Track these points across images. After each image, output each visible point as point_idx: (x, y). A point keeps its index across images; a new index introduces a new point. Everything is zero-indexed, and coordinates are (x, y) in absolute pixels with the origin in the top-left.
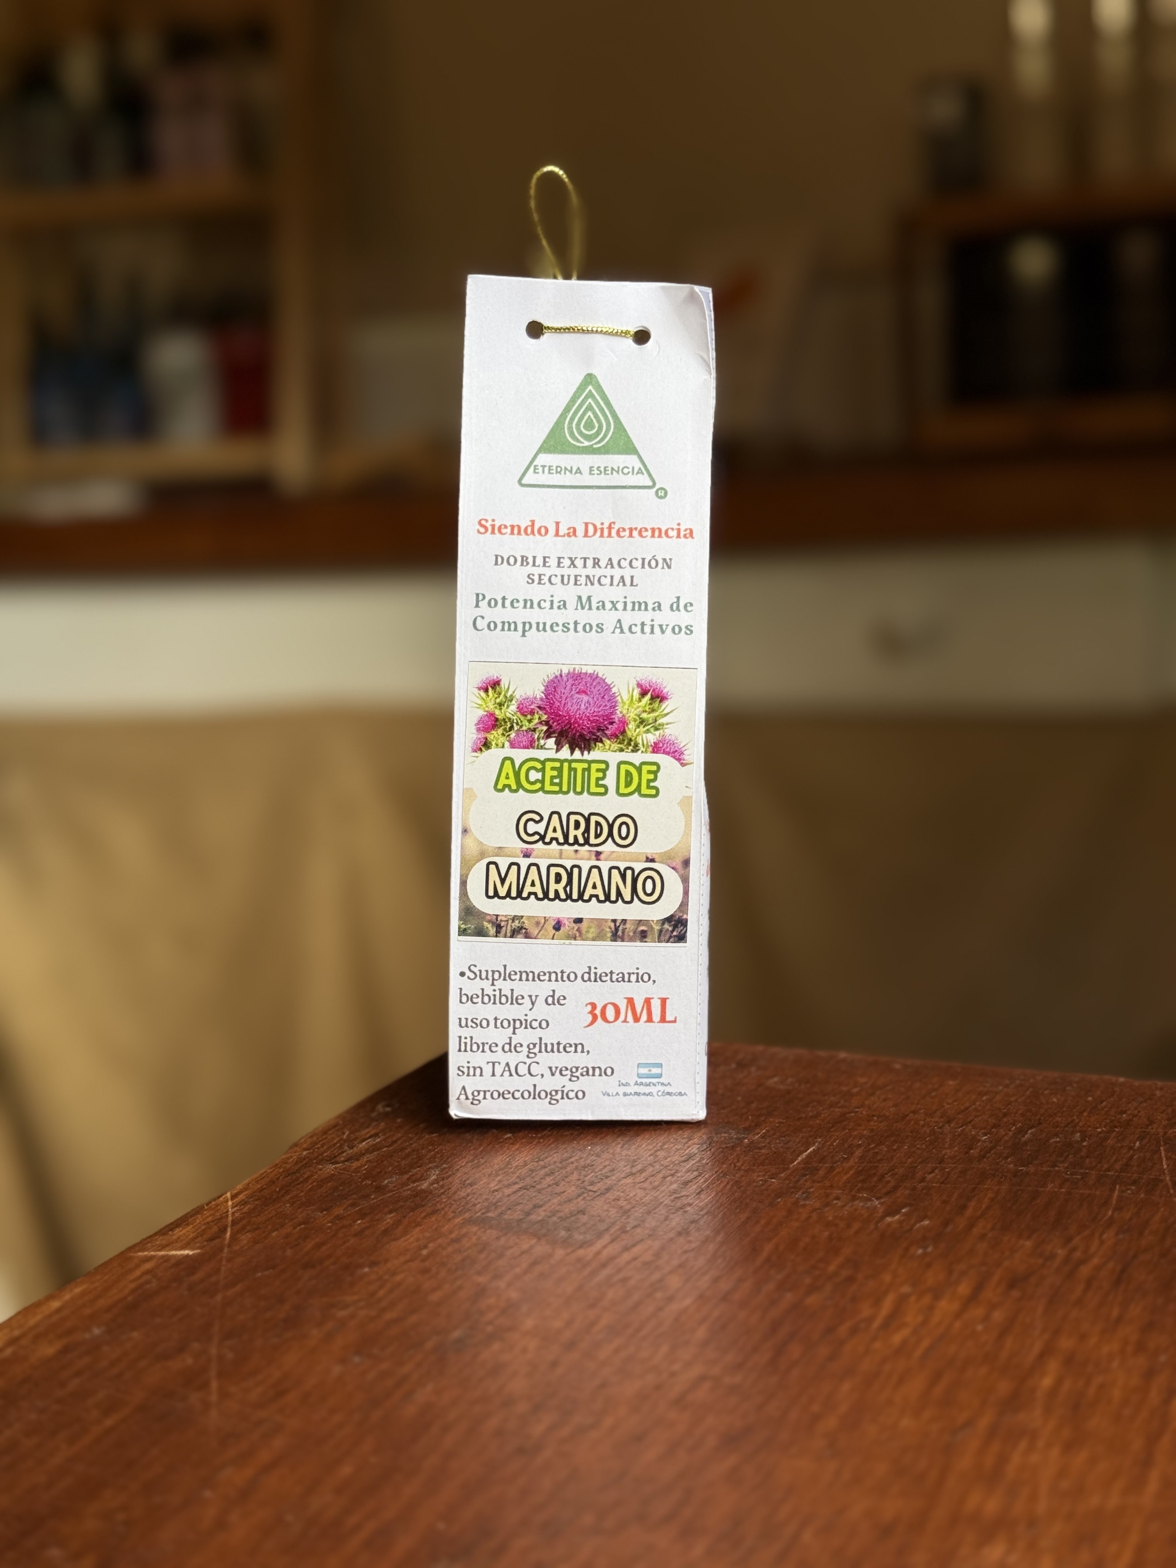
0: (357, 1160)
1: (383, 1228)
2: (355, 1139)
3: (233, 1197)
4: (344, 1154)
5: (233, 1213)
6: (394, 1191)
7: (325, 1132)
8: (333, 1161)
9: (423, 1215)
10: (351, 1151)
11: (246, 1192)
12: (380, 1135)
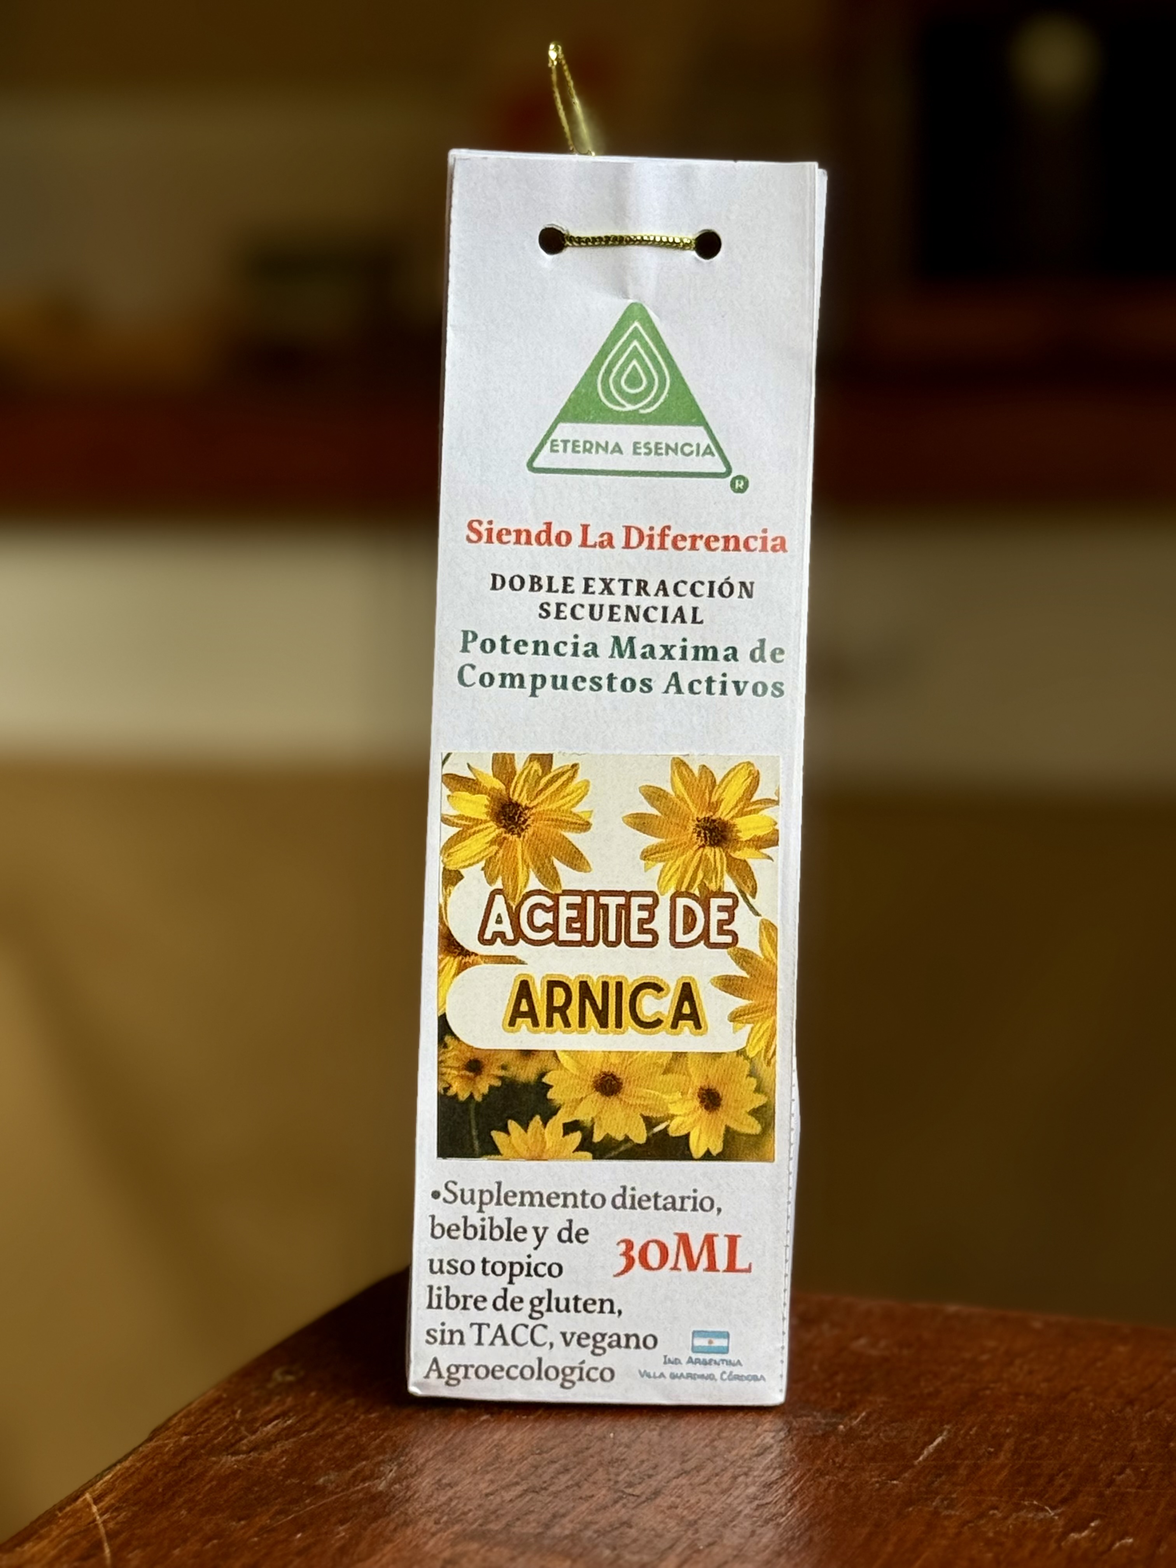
0: (268, 1449)
1: (337, 1545)
2: (255, 1420)
3: (97, 1501)
4: (245, 1441)
5: (104, 1522)
6: (337, 1493)
7: (206, 1410)
8: (230, 1451)
9: (392, 1526)
10: (254, 1437)
11: (113, 1495)
12: (291, 1414)
